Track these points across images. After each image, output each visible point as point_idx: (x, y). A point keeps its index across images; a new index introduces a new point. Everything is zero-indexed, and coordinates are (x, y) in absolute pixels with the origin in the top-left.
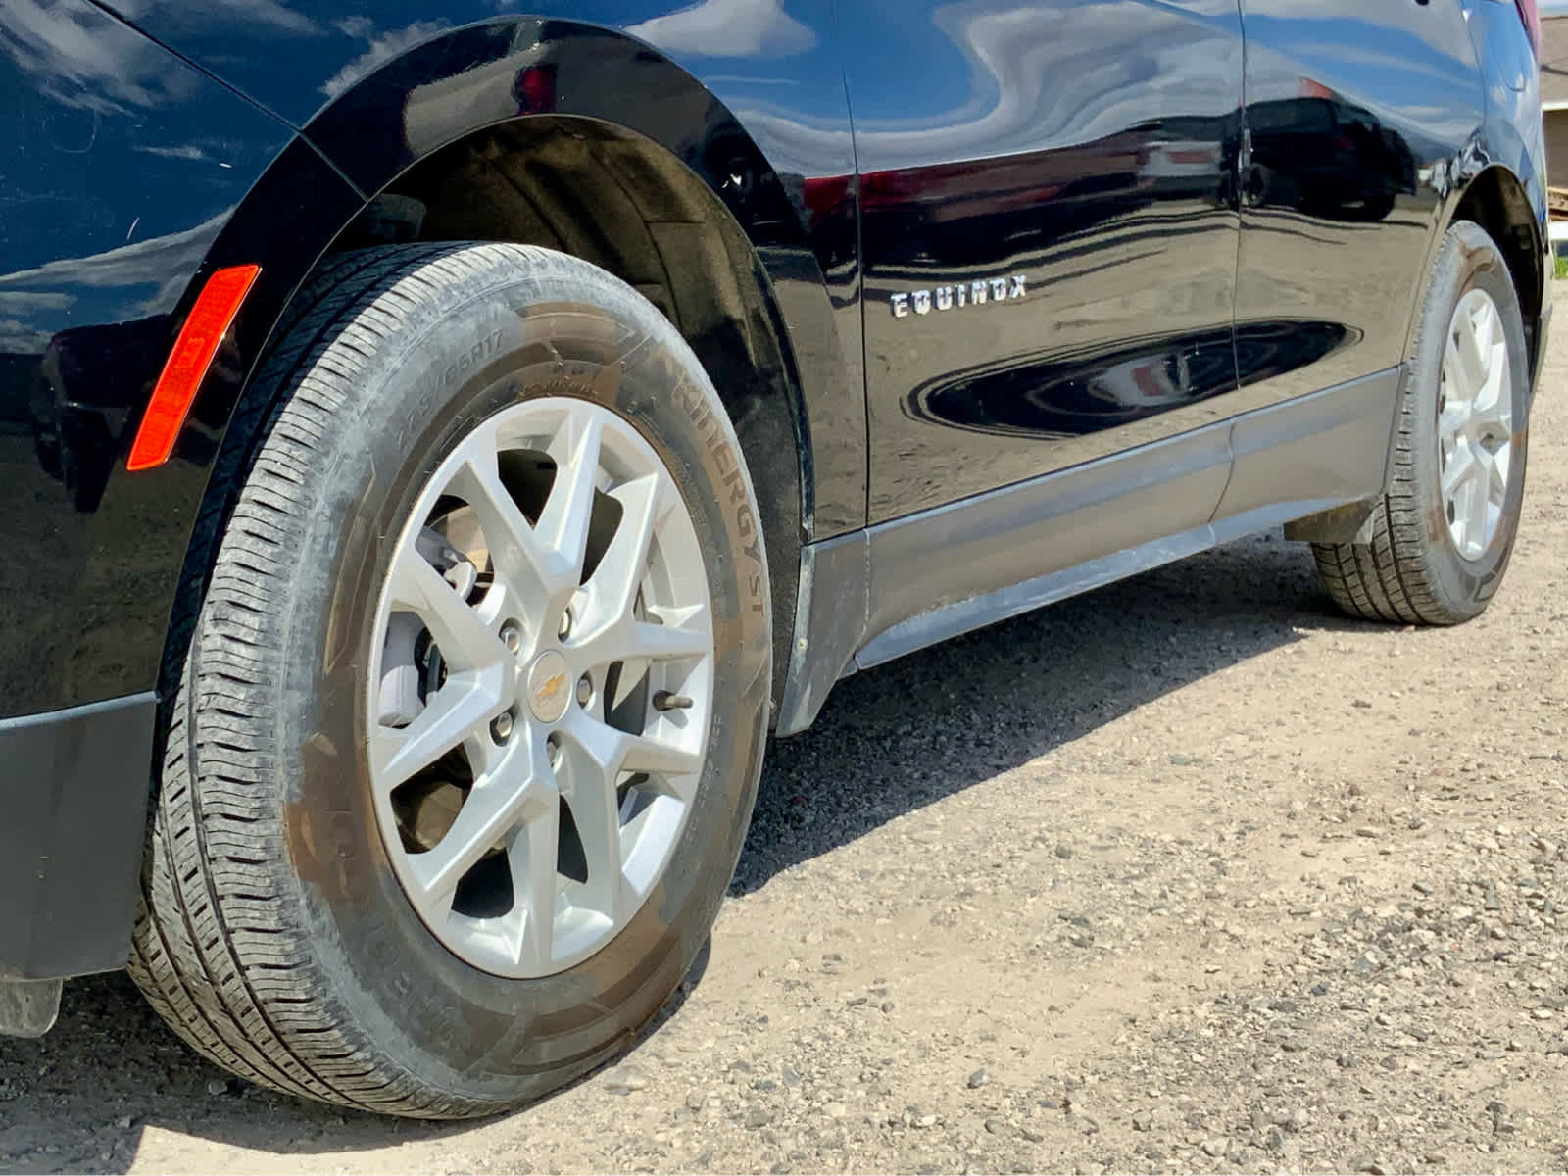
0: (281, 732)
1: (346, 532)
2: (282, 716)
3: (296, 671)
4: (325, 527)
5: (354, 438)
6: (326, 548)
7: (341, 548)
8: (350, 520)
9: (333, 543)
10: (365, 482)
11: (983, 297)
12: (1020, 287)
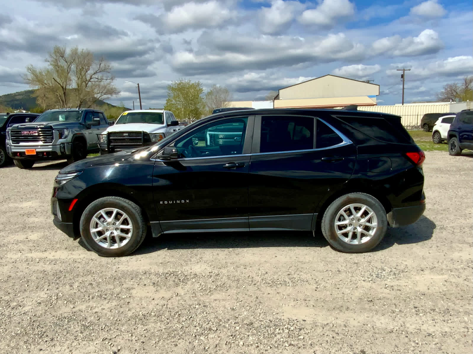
11: (179, 202)
12: (188, 201)
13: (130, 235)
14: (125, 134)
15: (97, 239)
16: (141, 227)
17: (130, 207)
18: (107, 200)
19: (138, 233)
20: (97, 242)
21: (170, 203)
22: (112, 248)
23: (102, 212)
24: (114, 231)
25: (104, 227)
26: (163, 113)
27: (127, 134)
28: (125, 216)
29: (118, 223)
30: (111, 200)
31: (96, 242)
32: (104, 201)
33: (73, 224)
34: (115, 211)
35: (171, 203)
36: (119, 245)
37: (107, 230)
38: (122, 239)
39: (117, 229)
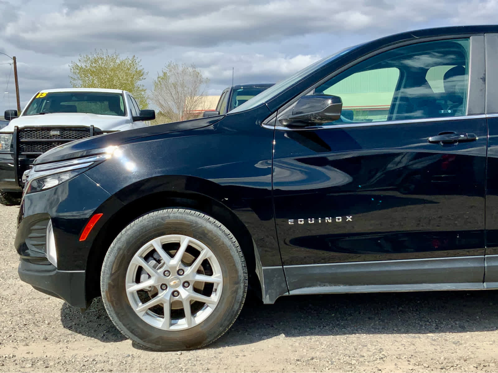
0: (105, 280)
1: (118, 253)
2: (106, 278)
3: (108, 271)
4: (116, 251)
5: (123, 239)
6: (115, 254)
7: (118, 255)
8: (120, 250)
9: (116, 254)
10: (123, 246)
11: (330, 221)
12: (349, 218)
13: (215, 297)
14: (52, 133)
15: (140, 308)
16: (242, 278)
17: (220, 233)
18: (169, 217)
19: (236, 292)
20: (141, 315)
21: (309, 222)
22: (173, 328)
23: (156, 243)
24: (181, 289)
25: (158, 280)
26: (122, 95)
27: (57, 133)
28: (206, 254)
29: (189, 270)
30: (177, 214)
31: (138, 314)
32: (162, 218)
33: (87, 273)
34: (185, 241)
35: (313, 222)
36: (189, 323)
37: (164, 287)
38: (197, 307)
39: (186, 284)
